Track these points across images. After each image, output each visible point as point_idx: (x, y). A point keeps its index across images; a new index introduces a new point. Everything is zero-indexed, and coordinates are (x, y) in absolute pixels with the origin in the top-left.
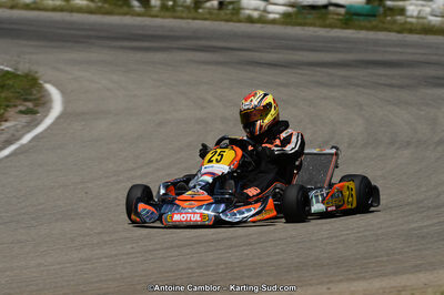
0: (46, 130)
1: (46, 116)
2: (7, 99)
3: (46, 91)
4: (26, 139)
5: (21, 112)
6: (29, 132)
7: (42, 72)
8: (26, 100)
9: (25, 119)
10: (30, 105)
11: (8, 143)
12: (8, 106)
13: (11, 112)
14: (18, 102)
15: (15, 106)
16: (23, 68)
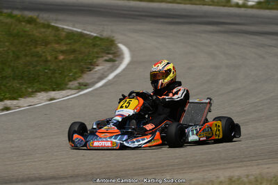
0: (122, 72)
1: (121, 63)
2: (97, 53)
3: (119, 48)
4: (111, 76)
5: (106, 61)
6: (112, 72)
7: (117, 37)
8: (109, 53)
9: (109, 65)
10: (111, 56)
11: (101, 79)
12: (98, 57)
13: (100, 60)
14: (104, 55)
15: (102, 57)
16: (105, 34)
